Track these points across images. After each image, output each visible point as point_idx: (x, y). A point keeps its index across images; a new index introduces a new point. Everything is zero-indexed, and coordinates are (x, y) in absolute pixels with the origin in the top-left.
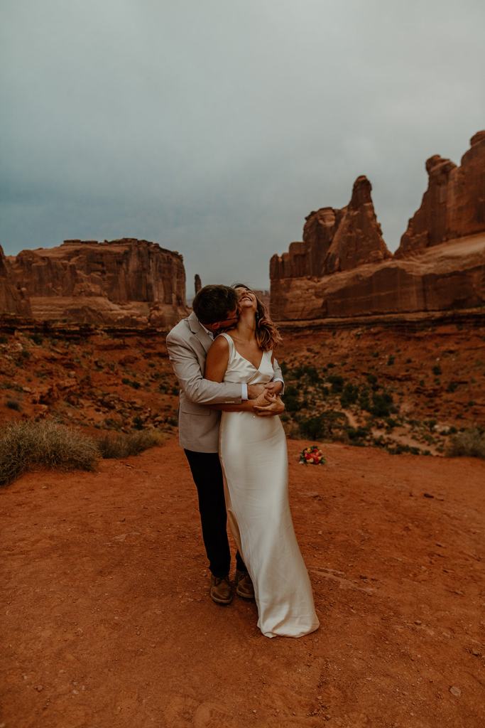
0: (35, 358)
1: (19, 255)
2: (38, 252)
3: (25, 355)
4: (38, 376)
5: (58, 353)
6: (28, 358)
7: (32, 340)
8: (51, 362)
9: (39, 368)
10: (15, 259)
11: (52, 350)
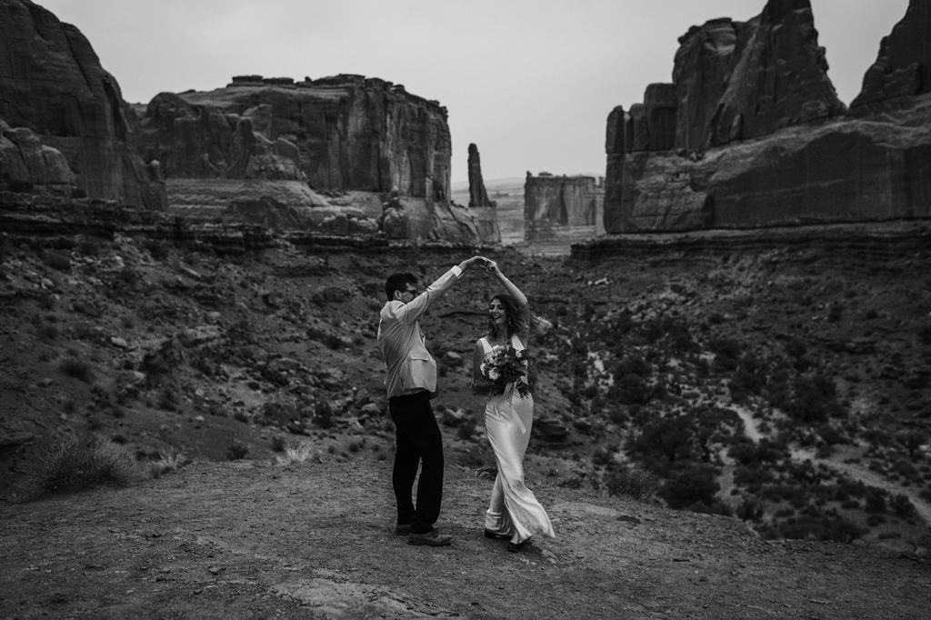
0: (144, 284)
1: (153, 101)
2: (184, 98)
3: (128, 277)
4: (146, 318)
5: (192, 276)
6: (133, 284)
7: (147, 254)
8: (175, 293)
9: (150, 304)
10: (145, 110)
11: (182, 272)
